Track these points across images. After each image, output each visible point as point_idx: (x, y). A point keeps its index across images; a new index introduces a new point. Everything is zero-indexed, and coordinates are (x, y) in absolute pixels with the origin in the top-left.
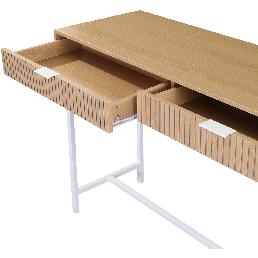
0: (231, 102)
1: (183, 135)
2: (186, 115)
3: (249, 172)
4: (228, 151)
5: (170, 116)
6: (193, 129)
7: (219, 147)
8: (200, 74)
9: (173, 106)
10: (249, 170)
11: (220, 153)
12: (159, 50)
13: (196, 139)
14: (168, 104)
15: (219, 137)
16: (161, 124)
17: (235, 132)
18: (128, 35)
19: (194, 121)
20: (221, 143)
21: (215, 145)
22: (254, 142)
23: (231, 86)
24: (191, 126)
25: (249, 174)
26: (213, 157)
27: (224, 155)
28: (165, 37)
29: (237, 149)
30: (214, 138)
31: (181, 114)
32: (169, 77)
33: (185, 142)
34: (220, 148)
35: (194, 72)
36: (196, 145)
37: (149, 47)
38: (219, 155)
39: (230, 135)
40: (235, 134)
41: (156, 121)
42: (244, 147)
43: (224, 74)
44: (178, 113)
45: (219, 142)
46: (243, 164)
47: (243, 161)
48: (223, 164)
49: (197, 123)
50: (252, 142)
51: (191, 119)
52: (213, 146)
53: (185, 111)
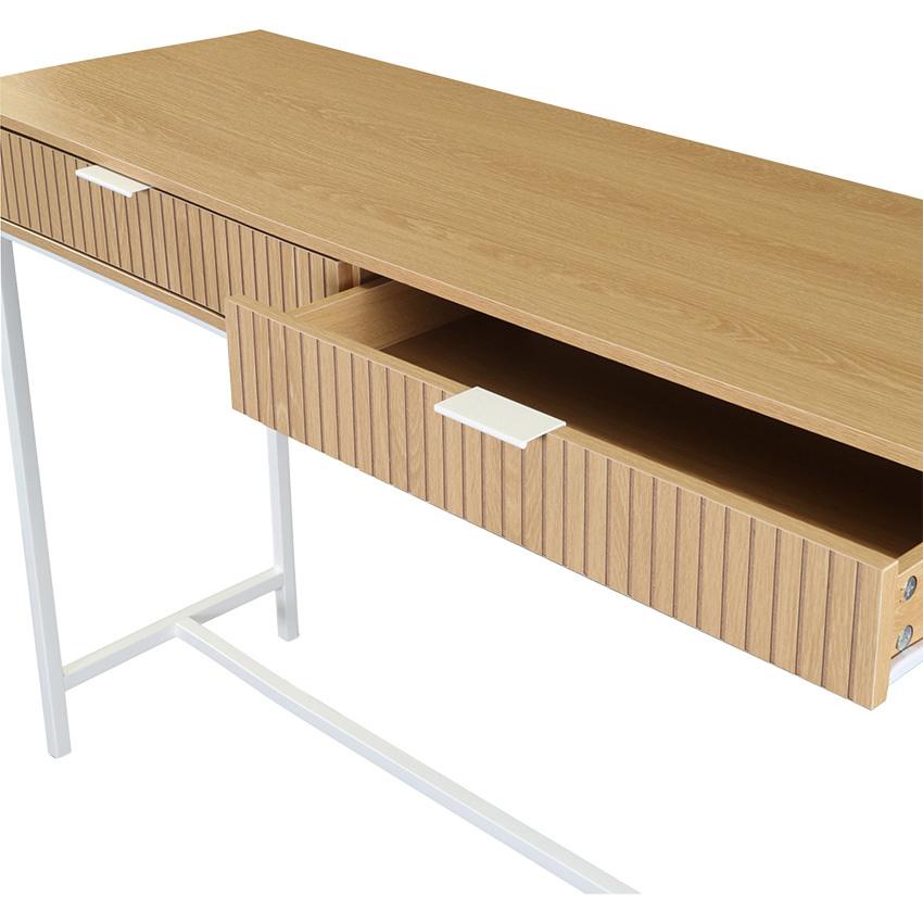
0: (552, 327)
1: (385, 448)
2: (391, 374)
3: (612, 569)
4: (538, 496)
5: (339, 385)
6: (416, 427)
7: (507, 485)
8: (450, 236)
9: (346, 347)
10: (612, 560)
11: (513, 506)
12: (312, 160)
13: (429, 463)
14: (329, 340)
15: (506, 449)
16: (308, 415)
17: (562, 428)
18: (210, 111)
19: (418, 396)
20: (513, 468)
21: (493, 479)
22: (627, 458)
23: (556, 272)
24: (411, 415)
25: (611, 576)
26: (488, 523)
27: (527, 511)
28: (340, 117)
29: (569, 488)
30: (488, 452)
31: (373, 374)
32: (341, 250)
33: (393, 473)
34: (513, 488)
35: (430, 228)
36: (430, 480)
37: (279, 150)
38: (509, 515)
39: (544, 436)
40: (561, 435)
41: (292, 406)
42: (591, 480)
43: (538, 231)
44: (363, 371)
45: (508, 464)
46: (591, 540)
47: (590, 531)
48: (523, 544)
49: (429, 404)
50: (618, 458)
51: (410, 391)
52: (487, 481)
53: (386, 363)
